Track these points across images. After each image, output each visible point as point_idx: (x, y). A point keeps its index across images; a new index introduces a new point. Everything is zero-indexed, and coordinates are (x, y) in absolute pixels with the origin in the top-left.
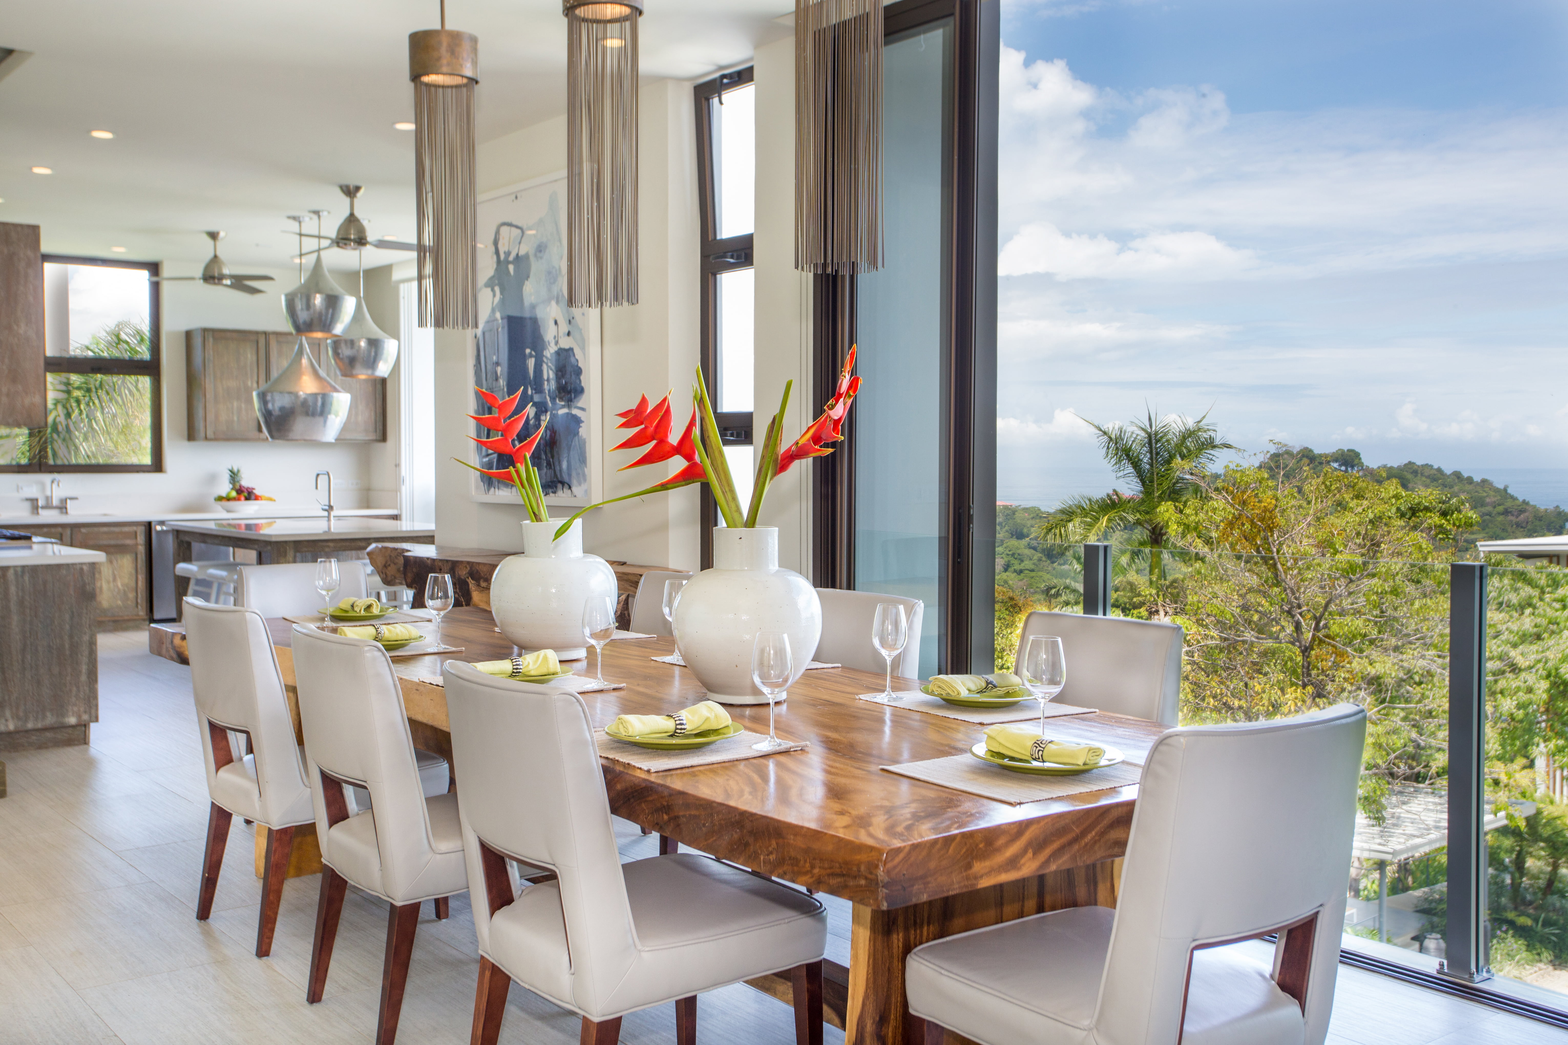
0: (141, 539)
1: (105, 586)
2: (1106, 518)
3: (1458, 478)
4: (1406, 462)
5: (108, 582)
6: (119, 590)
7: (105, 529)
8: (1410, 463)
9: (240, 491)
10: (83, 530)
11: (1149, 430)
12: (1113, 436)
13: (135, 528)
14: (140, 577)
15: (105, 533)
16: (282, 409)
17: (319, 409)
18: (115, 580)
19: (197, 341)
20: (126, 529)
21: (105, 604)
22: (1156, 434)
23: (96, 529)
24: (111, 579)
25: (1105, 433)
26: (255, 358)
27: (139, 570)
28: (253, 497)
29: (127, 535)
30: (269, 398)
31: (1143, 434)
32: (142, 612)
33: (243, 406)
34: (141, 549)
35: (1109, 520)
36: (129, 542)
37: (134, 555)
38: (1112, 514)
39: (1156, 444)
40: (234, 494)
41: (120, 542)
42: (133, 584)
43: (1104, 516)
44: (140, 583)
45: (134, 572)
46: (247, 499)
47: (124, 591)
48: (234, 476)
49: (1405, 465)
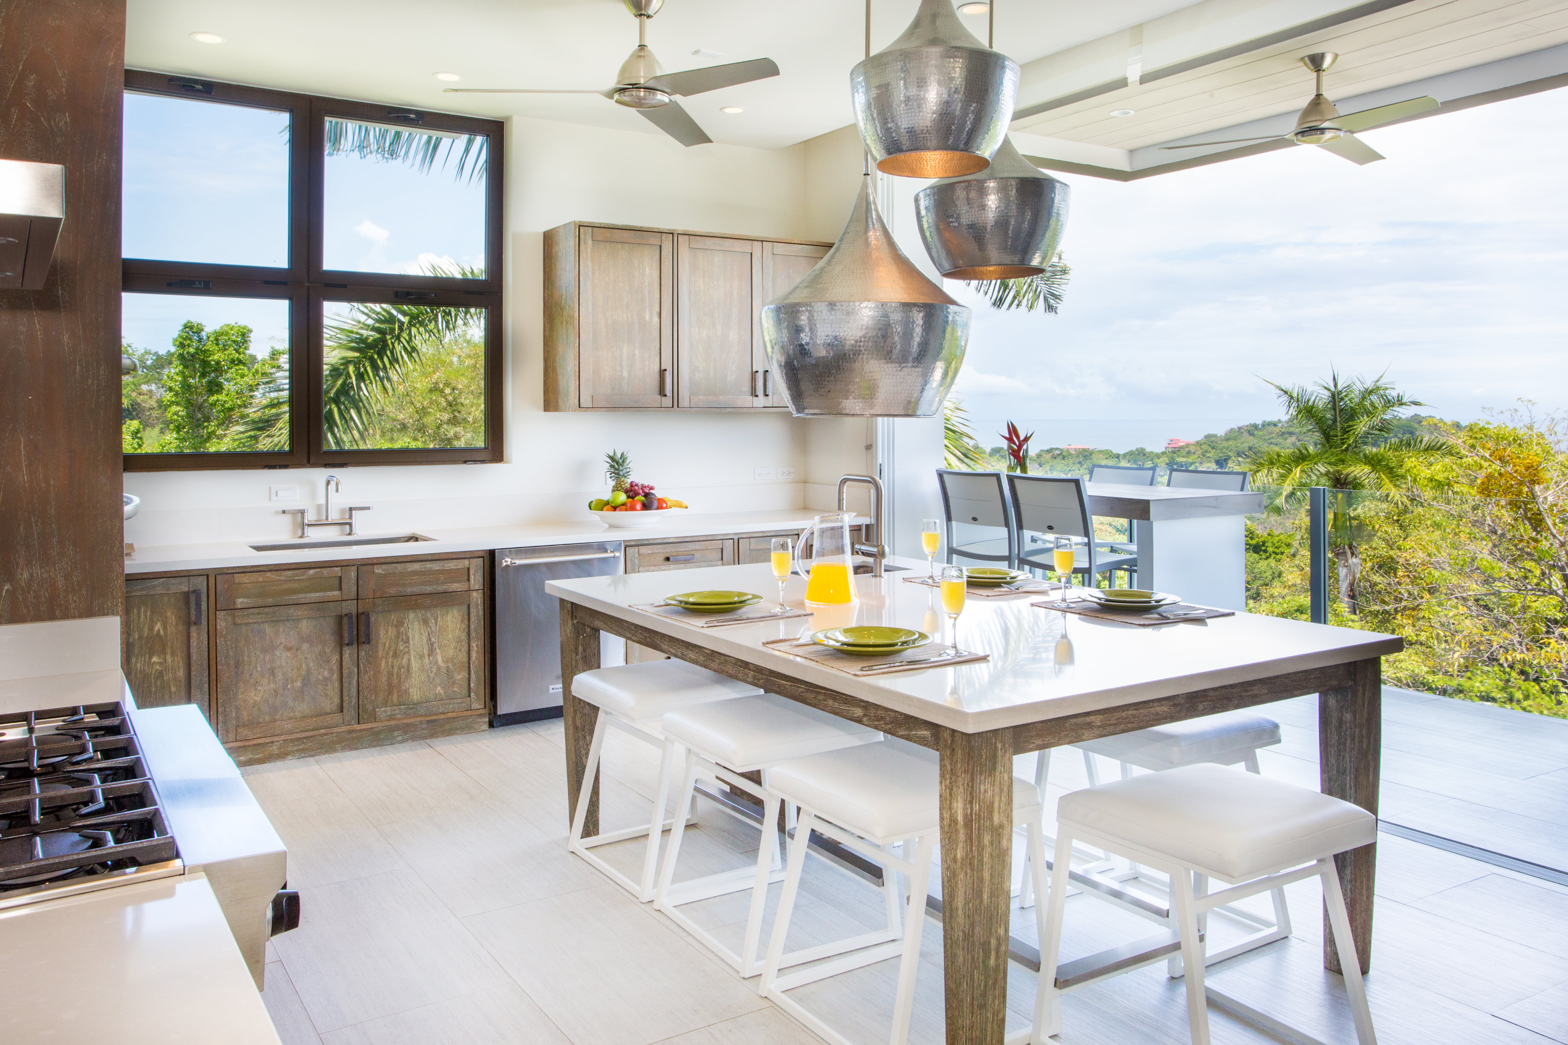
0: (477, 580)
1: (415, 664)
2: (1299, 469)
3: (1458, 426)
4: (1413, 414)
5: (422, 657)
6: (439, 668)
7: (416, 566)
8: (1416, 415)
9: (631, 492)
10: (378, 570)
11: (1333, 389)
12: (1295, 395)
13: (466, 563)
14: (474, 644)
15: (415, 573)
16: (835, 344)
17: (915, 348)
18: (431, 651)
19: (566, 247)
20: (452, 565)
21: (415, 695)
22: (1340, 393)
23: (400, 567)
24: (426, 652)
25: (1286, 392)
26: (656, 274)
27: (473, 634)
28: (656, 504)
29: (452, 576)
30: (804, 319)
31: (1327, 393)
32: (478, 703)
33: (637, 352)
34: (477, 598)
35: (1303, 471)
36: (455, 586)
37: (465, 607)
38: (1305, 466)
39: (1340, 402)
40: (622, 497)
41: (441, 588)
42: (463, 657)
43: (1297, 467)
44: (474, 655)
45: (464, 636)
46: (646, 507)
47: (448, 668)
48: (617, 465)
49: (1412, 417)
